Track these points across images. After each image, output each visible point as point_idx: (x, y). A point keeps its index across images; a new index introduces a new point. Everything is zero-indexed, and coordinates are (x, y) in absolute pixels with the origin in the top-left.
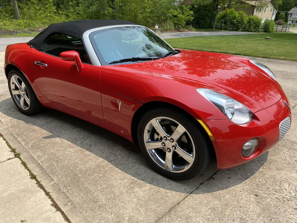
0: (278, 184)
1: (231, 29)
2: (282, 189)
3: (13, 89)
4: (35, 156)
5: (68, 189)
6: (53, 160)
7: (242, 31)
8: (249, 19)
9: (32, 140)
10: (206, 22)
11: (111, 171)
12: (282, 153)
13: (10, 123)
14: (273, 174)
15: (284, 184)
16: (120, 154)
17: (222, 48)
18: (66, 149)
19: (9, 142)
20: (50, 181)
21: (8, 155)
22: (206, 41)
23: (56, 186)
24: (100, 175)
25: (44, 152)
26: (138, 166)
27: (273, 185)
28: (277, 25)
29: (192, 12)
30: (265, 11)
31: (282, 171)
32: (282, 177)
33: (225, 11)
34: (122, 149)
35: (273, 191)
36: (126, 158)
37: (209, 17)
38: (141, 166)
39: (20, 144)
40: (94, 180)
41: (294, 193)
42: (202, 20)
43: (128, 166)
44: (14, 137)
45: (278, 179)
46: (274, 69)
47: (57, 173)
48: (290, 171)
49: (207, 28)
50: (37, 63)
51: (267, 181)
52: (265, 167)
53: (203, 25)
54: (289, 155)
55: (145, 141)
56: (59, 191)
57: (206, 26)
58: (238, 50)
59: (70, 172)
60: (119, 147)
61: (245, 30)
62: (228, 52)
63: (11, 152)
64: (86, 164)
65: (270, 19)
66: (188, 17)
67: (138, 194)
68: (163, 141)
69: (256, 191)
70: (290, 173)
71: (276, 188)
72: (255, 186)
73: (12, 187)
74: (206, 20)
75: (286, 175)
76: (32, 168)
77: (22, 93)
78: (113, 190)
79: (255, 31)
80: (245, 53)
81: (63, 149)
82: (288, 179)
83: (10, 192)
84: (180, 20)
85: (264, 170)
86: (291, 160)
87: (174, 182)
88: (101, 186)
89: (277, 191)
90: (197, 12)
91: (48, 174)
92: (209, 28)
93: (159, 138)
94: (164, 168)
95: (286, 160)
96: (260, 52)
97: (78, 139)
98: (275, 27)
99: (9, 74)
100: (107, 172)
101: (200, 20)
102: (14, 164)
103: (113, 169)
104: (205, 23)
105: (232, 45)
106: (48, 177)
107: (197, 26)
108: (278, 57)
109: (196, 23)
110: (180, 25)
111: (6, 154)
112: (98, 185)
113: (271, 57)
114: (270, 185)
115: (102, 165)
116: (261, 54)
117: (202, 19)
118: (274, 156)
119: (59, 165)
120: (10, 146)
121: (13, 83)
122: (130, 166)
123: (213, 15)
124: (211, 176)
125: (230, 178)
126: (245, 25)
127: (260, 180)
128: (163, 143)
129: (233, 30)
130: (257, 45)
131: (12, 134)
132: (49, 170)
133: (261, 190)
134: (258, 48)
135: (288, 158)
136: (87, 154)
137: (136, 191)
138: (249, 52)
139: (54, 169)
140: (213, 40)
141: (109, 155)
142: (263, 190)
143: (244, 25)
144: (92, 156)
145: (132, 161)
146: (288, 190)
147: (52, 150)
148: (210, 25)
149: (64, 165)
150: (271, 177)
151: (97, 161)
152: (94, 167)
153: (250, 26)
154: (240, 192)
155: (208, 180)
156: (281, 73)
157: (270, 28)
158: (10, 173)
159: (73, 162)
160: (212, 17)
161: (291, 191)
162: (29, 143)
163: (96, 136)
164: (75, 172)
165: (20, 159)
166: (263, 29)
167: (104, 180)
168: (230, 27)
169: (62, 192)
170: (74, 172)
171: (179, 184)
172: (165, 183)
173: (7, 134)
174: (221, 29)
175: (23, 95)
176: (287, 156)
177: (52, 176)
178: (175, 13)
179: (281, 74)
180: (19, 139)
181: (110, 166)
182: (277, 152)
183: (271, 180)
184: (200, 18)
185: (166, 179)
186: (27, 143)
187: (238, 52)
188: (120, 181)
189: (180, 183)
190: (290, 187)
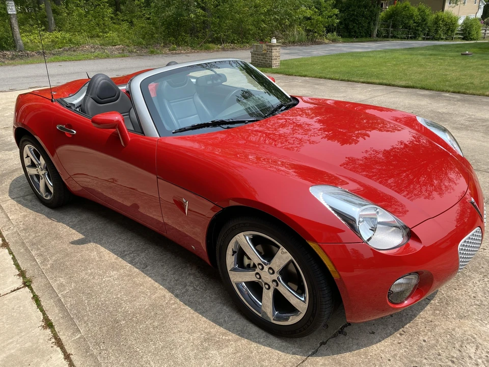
0: (457, 346)
1: (405, 36)
2: (463, 356)
3: (29, 166)
4: (55, 285)
5: (102, 348)
6: (83, 293)
7: (424, 39)
8: (437, 18)
9: (53, 255)
10: (361, 27)
11: (174, 316)
12: (470, 284)
13: (22, 223)
14: (451, 327)
15: (468, 346)
16: (192, 283)
17: (384, 75)
18: (105, 273)
19: (17, 258)
20: (73, 333)
21: (13, 283)
22: (359, 61)
23: (82, 343)
24: (156, 324)
25: (70, 277)
26: (219, 307)
27: (449, 348)
28: (485, 25)
29: (336, 11)
30: (464, 3)
31: (466, 321)
32: (466, 333)
33: (393, 6)
34: (197, 273)
35: (447, 361)
36: (201, 290)
37: (367, 18)
38: (225, 308)
39: (33, 262)
40: (145, 332)
41: (484, 364)
42: (354, 23)
43: (203, 307)
44: (26, 249)
45: (458, 336)
46: (473, 115)
47: (86, 318)
48: (481, 320)
49: (362, 37)
50: (60, 128)
51: (438, 340)
52: (438, 312)
53: (355, 32)
54: (483, 288)
55: (229, 269)
56: (87, 352)
57: (360, 33)
58: (412, 79)
59: (108, 316)
60: (191, 270)
61: (429, 37)
62: (393, 83)
63: (18, 277)
64: (135, 301)
65: (472, 16)
66: (330, 19)
67: (214, 362)
68: (258, 270)
69: (417, 360)
70: (481, 325)
71: (452, 354)
72: (415, 350)
73: (12, 343)
74: (361, 23)
75: (474, 328)
76: (47, 308)
77: (41, 173)
78: (173, 352)
79: (446, 39)
80: (424, 84)
81: (101, 272)
82: (475, 336)
83: (8, 353)
84: (317, 25)
85: (436, 318)
86: (484, 298)
87: (277, 339)
88: (154, 344)
89: (454, 360)
90: (345, 10)
91: (72, 319)
92: (366, 37)
93: (252, 265)
94: (260, 315)
95: (477, 298)
96: (450, 82)
97: (126, 253)
98: (483, 30)
99: (21, 142)
100: (168, 317)
101: (350, 23)
102: (20, 299)
103: (177, 312)
104: (358, 28)
105: (403, 69)
106: (72, 324)
107: (346, 34)
108: (481, 92)
109: (344, 28)
110: (315, 32)
111: (10, 280)
112: (151, 343)
113: (468, 92)
114: (442, 348)
115: (160, 304)
116: (450, 86)
117: (353, 21)
118: (456, 289)
119: (92, 302)
120: (18, 266)
121: (28, 156)
122: (206, 306)
123: (373, 14)
124: (341, 328)
125: (373, 333)
126: (429, 29)
127: (426, 339)
128: (257, 273)
129: (408, 38)
130: (447, 67)
131: (23, 243)
132: (75, 311)
133: (425, 359)
134: (447, 75)
135: (480, 294)
136: (138, 282)
137: (211, 355)
138: (431, 82)
139: (83, 309)
140: (371, 59)
141: (173, 284)
142: (430, 359)
143: (427, 29)
144: (145, 286)
145: (211, 298)
146: (474, 359)
147: (83, 274)
148: (368, 31)
149: (100, 303)
150: (447, 332)
151: (154, 297)
152: (147, 307)
153: (436, 31)
154: (388, 361)
155: (335, 336)
156: (483, 122)
157: (474, 32)
158: (13, 316)
159: (115, 297)
160: (371, 18)
161: (480, 361)
162: (48, 261)
163: (156, 247)
164: (116, 315)
165: (32, 289)
166: (460, 34)
167: (161, 333)
168: (402, 33)
169: (91, 354)
170: (114, 315)
171: (284, 344)
172: (262, 340)
173: (16, 242)
174: (386, 37)
175: (43, 176)
176: (478, 290)
177: (77, 323)
178: (309, 13)
179: (484, 124)
180: (33, 253)
181: (173, 306)
182: (461, 281)
183: (446, 338)
184: (351, 19)
185: (264, 334)
186: (45, 259)
187: (411, 84)
188: (187, 336)
189: (286, 341)
190: (478, 352)
